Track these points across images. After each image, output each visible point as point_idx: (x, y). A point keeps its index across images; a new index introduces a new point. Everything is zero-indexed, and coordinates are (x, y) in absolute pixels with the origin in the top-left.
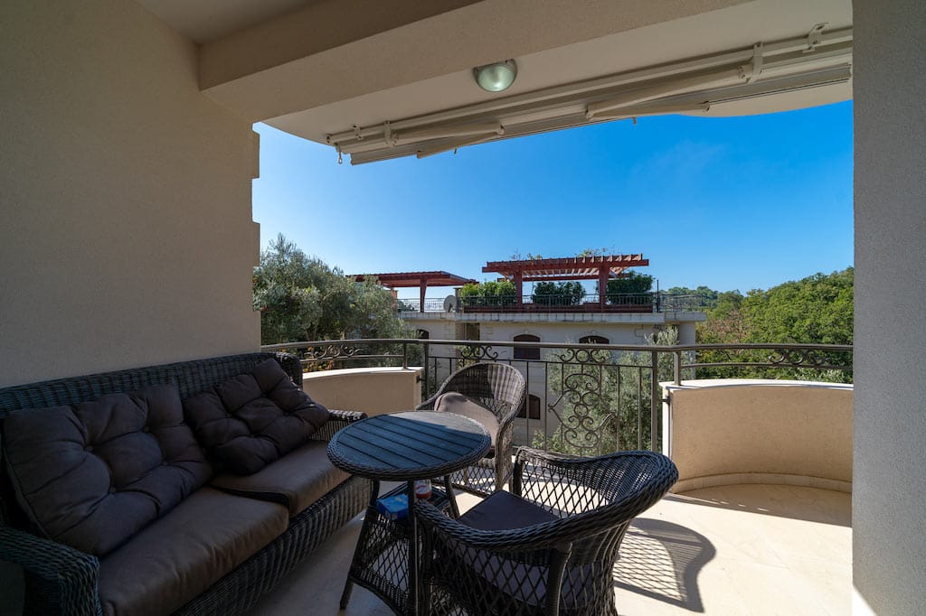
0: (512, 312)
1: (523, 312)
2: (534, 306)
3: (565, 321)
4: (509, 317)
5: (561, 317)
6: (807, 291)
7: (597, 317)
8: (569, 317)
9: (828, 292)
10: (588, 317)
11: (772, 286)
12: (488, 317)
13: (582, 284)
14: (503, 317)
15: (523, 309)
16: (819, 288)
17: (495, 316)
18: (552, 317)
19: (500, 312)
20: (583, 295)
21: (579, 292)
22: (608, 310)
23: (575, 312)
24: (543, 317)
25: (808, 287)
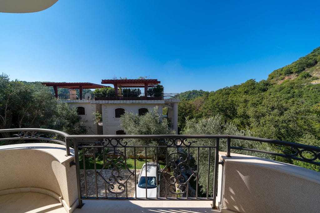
0: (114, 100)
1: (118, 100)
2: (123, 98)
3: (133, 103)
4: (112, 102)
5: (131, 101)
6: (224, 92)
7: (144, 102)
8: (134, 101)
9: (229, 92)
10: (140, 101)
11: (216, 90)
12: (104, 102)
13: (140, 89)
14: (110, 102)
15: (118, 99)
16: (227, 91)
17: (107, 102)
18: (128, 102)
19: (109, 100)
20: (140, 93)
21: (139, 92)
22: (148, 99)
23: (136, 100)
24: (125, 101)
25: (224, 90)
